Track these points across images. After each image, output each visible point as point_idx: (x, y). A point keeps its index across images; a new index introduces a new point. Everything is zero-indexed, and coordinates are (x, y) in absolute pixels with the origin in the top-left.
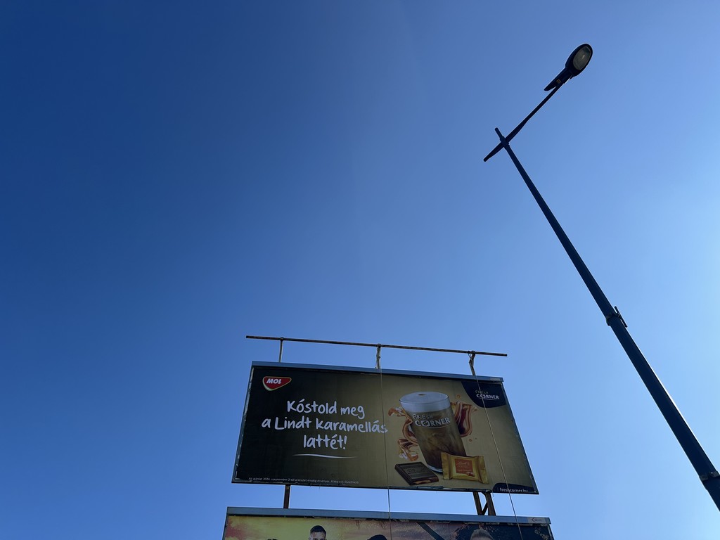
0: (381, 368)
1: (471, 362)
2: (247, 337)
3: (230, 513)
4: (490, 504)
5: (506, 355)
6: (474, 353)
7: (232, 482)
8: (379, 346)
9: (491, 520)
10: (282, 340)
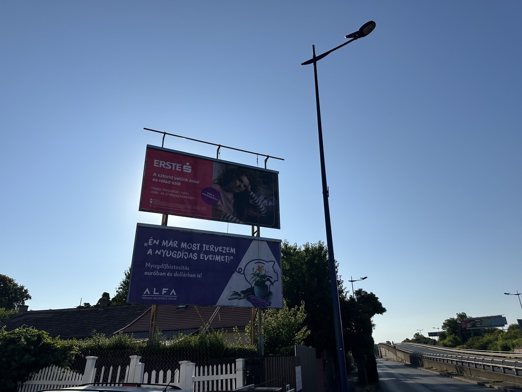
0: (219, 158)
1: (266, 161)
2: (144, 129)
3: (138, 226)
4: (258, 231)
5: (284, 159)
6: (268, 157)
7: (139, 211)
8: (220, 146)
9: (257, 238)
10: (165, 133)
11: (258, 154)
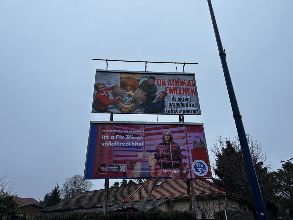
0: (147, 71)
1: (183, 66)
2: (93, 59)
3: (91, 123)
4: (183, 118)
5: (198, 64)
6: (184, 63)
7: (92, 113)
8: (146, 62)
9: (183, 124)
10: (107, 60)
11: (176, 63)
